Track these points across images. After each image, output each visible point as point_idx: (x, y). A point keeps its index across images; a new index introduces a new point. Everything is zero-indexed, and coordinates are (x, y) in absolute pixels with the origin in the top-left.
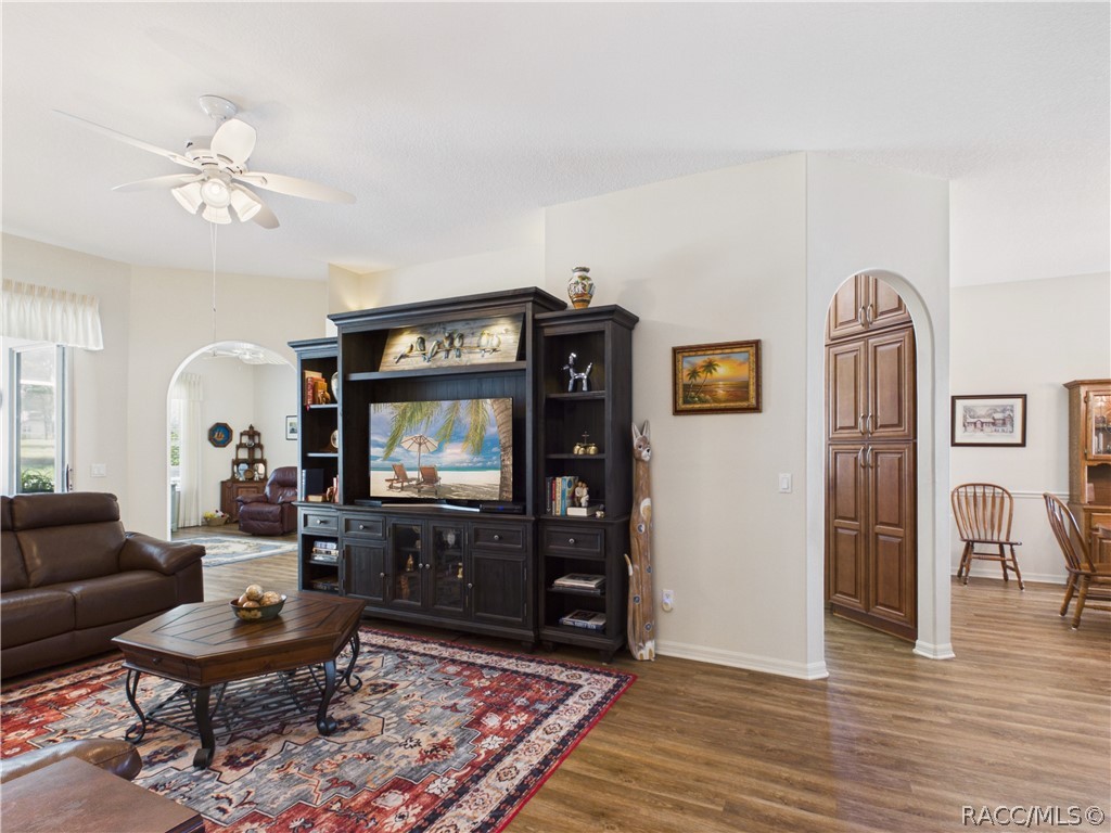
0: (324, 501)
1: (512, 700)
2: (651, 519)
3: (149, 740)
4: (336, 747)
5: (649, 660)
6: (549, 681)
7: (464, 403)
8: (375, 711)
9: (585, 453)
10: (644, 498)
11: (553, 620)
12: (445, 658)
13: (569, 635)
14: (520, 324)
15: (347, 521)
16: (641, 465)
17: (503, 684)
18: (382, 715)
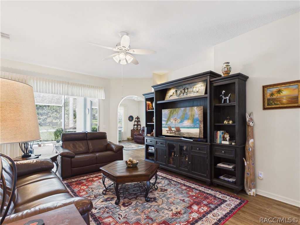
0: (151, 136)
1: (202, 202)
2: (254, 147)
3: (107, 194)
4: (149, 206)
5: (253, 196)
6: (215, 197)
7: (188, 108)
8: (161, 197)
9: (228, 123)
10: (251, 139)
11: (217, 176)
12: (182, 184)
13: (222, 183)
14: (206, 83)
15: (156, 141)
16: (249, 127)
17: (199, 195)
18: (162, 199)
